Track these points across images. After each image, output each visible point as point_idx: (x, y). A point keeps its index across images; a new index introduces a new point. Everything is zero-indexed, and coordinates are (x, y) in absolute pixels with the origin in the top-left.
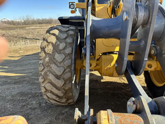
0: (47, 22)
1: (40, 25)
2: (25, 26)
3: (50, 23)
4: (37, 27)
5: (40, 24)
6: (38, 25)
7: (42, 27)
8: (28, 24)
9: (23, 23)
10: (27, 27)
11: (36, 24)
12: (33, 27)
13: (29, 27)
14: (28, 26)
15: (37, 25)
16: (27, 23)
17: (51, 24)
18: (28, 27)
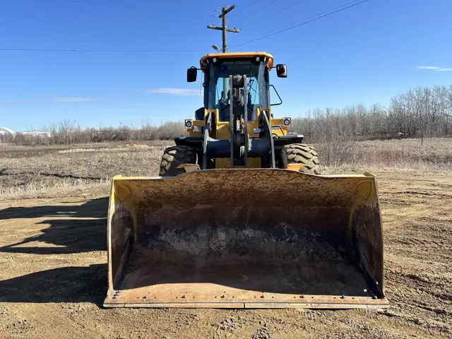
0: (115, 135)
1: (97, 143)
2: (56, 147)
3: (121, 139)
4: (88, 150)
5: (95, 142)
6: (91, 144)
7: (101, 150)
8: (63, 143)
9: (50, 139)
10: (63, 149)
11: (86, 142)
12: (78, 150)
13: (69, 149)
14: (63, 146)
15: (88, 144)
16: (61, 140)
17: (125, 142)
18: (66, 149)
